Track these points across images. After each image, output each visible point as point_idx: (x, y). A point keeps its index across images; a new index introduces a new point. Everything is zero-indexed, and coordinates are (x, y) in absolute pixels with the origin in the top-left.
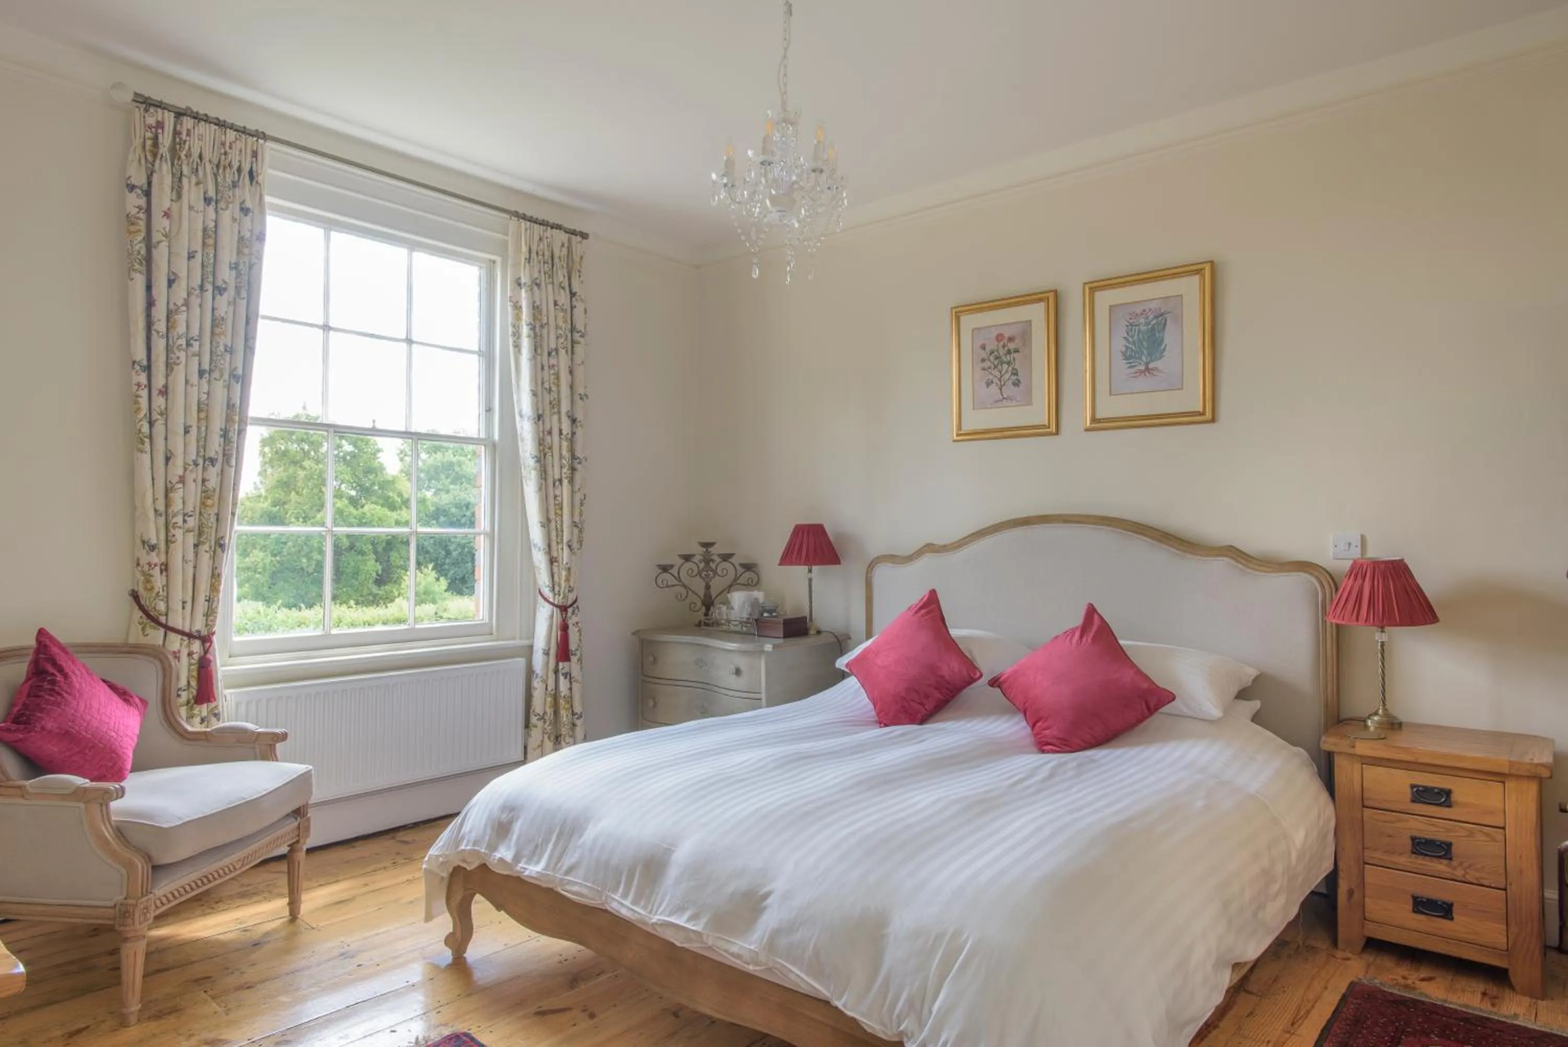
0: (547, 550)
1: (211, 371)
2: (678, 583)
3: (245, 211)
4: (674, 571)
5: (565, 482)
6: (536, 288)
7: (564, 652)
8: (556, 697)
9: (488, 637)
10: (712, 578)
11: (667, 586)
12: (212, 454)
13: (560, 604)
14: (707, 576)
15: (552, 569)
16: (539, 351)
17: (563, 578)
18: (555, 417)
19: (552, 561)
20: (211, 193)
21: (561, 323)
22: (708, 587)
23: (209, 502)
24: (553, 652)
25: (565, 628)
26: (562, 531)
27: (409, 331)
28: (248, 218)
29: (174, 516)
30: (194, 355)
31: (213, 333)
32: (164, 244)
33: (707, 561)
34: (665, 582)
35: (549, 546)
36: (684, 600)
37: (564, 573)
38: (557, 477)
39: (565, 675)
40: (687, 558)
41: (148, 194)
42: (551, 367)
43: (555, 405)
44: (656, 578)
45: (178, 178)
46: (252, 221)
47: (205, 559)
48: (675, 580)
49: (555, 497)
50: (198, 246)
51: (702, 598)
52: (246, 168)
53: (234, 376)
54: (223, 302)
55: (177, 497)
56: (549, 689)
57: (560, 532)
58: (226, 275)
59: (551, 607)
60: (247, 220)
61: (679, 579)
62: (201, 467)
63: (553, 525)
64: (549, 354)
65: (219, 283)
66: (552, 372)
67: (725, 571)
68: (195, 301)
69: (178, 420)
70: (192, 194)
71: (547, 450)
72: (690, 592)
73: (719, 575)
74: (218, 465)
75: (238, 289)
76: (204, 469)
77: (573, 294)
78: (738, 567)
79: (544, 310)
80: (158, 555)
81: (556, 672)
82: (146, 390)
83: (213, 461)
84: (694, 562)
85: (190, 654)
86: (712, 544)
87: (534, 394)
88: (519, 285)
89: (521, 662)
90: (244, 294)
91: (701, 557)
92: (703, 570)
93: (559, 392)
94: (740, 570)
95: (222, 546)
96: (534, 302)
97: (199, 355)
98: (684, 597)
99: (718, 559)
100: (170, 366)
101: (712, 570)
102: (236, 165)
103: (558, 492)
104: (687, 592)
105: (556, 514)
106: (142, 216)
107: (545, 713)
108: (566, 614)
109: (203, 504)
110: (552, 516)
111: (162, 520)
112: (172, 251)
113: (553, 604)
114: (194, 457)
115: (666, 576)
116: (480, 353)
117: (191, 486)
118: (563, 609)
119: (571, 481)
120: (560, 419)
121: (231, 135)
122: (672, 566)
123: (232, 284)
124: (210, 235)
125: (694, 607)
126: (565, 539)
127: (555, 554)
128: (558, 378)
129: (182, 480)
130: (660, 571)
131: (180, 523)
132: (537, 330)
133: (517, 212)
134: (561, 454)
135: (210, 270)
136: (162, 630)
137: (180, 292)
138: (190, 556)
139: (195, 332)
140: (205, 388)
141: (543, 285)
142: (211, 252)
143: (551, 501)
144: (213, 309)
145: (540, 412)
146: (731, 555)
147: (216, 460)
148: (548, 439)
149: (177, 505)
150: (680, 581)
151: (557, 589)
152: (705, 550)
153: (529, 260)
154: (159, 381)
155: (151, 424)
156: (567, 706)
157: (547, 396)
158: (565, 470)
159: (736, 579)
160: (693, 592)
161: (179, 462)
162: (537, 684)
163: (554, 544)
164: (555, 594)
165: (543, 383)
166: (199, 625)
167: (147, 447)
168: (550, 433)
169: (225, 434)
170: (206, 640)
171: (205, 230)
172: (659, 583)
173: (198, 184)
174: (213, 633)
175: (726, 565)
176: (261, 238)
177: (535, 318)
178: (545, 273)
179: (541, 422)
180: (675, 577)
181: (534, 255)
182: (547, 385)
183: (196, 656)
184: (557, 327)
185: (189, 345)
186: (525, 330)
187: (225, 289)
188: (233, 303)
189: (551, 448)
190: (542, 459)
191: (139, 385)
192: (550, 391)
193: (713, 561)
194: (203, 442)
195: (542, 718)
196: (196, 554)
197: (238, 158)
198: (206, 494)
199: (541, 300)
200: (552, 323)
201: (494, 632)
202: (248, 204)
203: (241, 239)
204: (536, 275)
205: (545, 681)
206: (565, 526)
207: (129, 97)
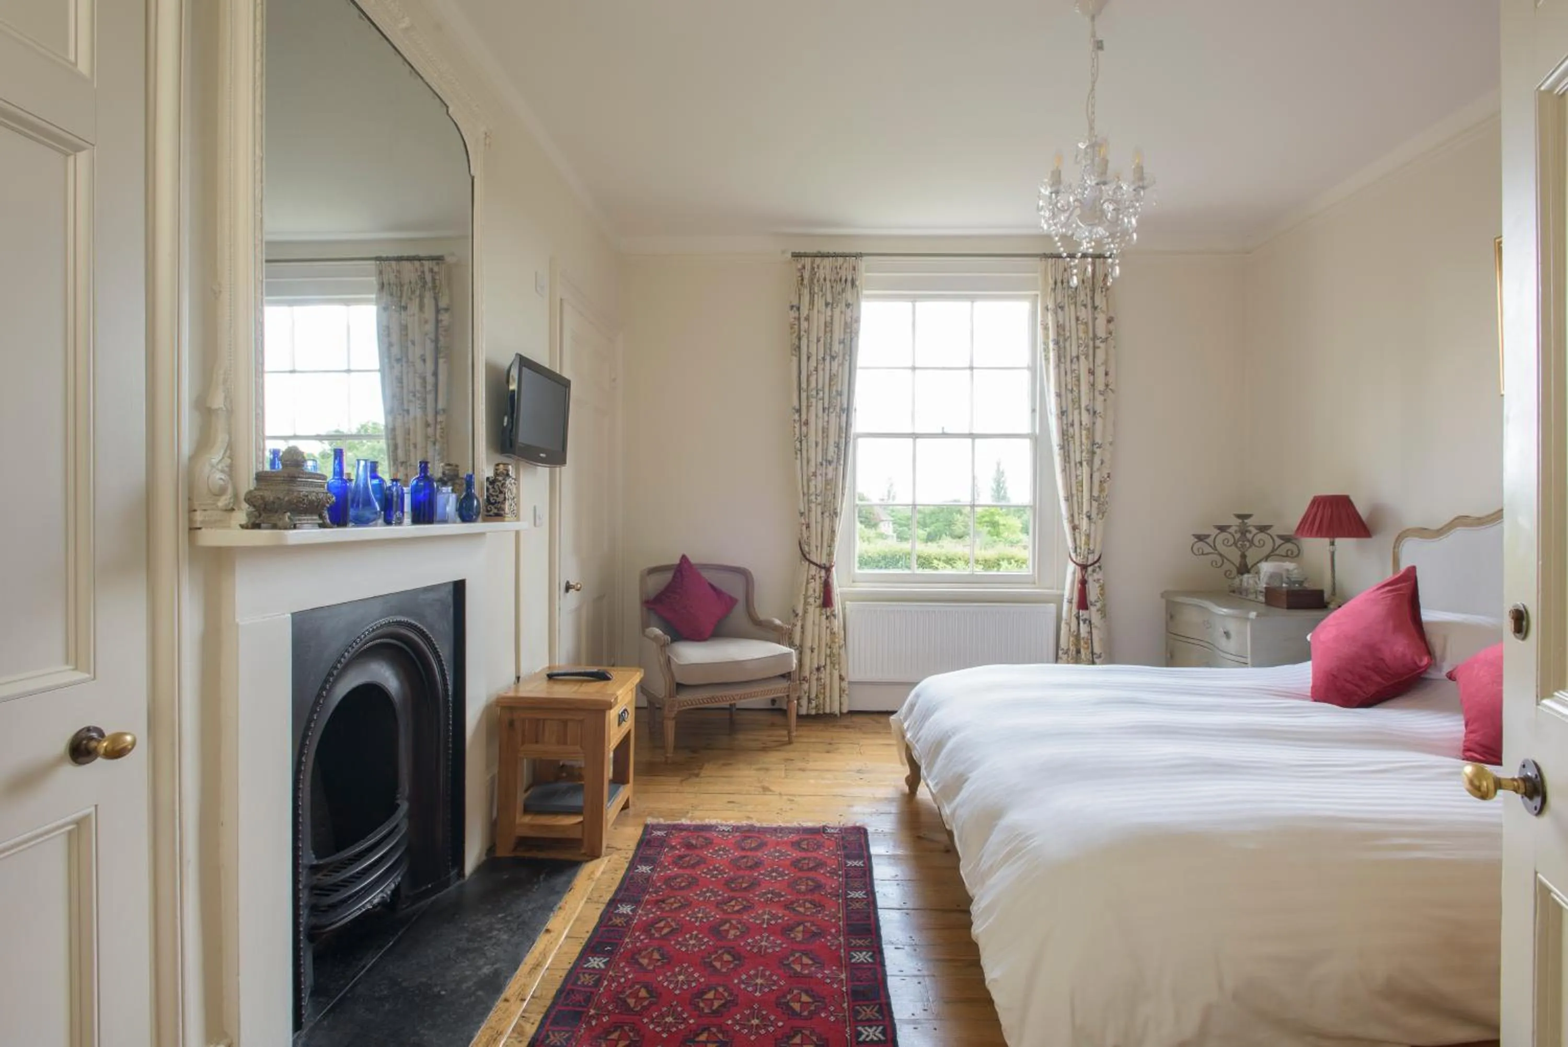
0: (1070, 519)
1: (829, 408)
2: (1212, 551)
3: (848, 305)
4: (1210, 540)
5: (1084, 464)
6: (1059, 310)
7: (1083, 604)
8: (1078, 636)
9: (1033, 586)
10: (1249, 548)
11: (1203, 554)
12: (829, 458)
13: (1081, 563)
14: (1242, 546)
15: (1074, 534)
16: (1063, 360)
17: (1083, 542)
18: (1076, 412)
19: (1074, 528)
20: (829, 300)
21: (1081, 335)
22: (1244, 556)
23: (829, 487)
24: (1075, 600)
25: (1083, 582)
26: (1082, 504)
27: (972, 361)
28: (849, 310)
29: (811, 495)
30: (820, 399)
31: (830, 385)
32: (806, 335)
33: (1244, 532)
34: (1201, 551)
35: (1072, 516)
36: (1221, 566)
37: (1083, 538)
38: (1078, 460)
39: (1085, 621)
40: (1222, 529)
41: (798, 309)
42: (1073, 371)
43: (1077, 402)
44: (1192, 548)
45: (812, 295)
46: (852, 311)
47: (827, 521)
48: (1210, 548)
49: (1077, 476)
50: (821, 334)
51: (1238, 565)
52: (849, 278)
53: (842, 410)
54: (835, 364)
55: (812, 484)
56: (1072, 630)
57: (1080, 505)
58: (837, 347)
59: (1074, 565)
60: (849, 311)
61: (1215, 548)
62: (824, 466)
63: (1075, 498)
64: (1072, 361)
65: (833, 354)
66: (1074, 375)
67: (1262, 542)
68: (820, 367)
69: (812, 438)
70: (819, 303)
71: (1070, 439)
72: (1225, 560)
73: (1256, 546)
74: (834, 465)
75: (844, 355)
76: (826, 468)
77: (1095, 308)
78: (1276, 538)
79: (1067, 328)
80: (805, 519)
81: (1078, 618)
82: (798, 424)
83: (830, 462)
84: (1230, 533)
85: (820, 577)
86: (1248, 516)
87: (1059, 395)
88: (1048, 310)
89: (1052, 607)
90: (847, 358)
91: (1236, 528)
92: (1239, 540)
93: (1079, 391)
94: (1279, 542)
95: (836, 513)
96: (1058, 322)
97: (823, 399)
98: (1219, 564)
99: (1254, 531)
100: (808, 407)
101: (1248, 541)
102: (844, 279)
103: (1079, 473)
104: (1223, 561)
105: (1077, 490)
106: (796, 322)
107: (1068, 649)
108: (1086, 572)
109: (826, 489)
110: (1074, 492)
111: (806, 498)
112: (810, 339)
113: (1075, 562)
114: (821, 460)
115: (1200, 544)
116: (1029, 368)
117: (819, 478)
118: (1084, 567)
119: (1091, 463)
120: (1080, 413)
121: (840, 260)
122: (1208, 536)
123: (841, 354)
124: (828, 326)
125: (1230, 574)
126: (1085, 511)
127: (1076, 522)
128: (1079, 380)
129: (815, 474)
130: (1196, 540)
131: (814, 500)
132: (1061, 343)
133: (1045, 254)
134: (1081, 441)
135: (829, 347)
136: (807, 563)
137: (813, 363)
138: (819, 519)
139: (820, 386)
140: (826, 419)
141: (1066, 308)
142: (829, 335)
143: (1074, 478)
144: (831, 370)
145: (1064, 409)
146: (1269, 527)
147: (832, 461)
148: (1071, 430)
149: (812, 489)
150: (1216, 550)
151: (1078, 550)
152: (1240, 521)
153: (1054, 290)
154: (804, 417)
155: (801, 442)
156: (1086, 646)
157: (1070, 396)
158: (1084, 454)
159: (1274, 550)
160: (1228, 560)
161: (813, 463)
162: (1063, 626)
163: (1076, 516)
164: (1077, 555)
165: (1066, 385)
166: (824, 561)
167: (799, 456)
168: (1072, 425)
169: (837, 446)
170: (828, 569)
171: (825, 323)
172: (1196, 551)
173: (822, 296)
174: (832, 566)
175: (1261, 536)
176: (857, 320)
177: (1058, 334)
178: (1068, 296)
179: (1064, 417)
180: (1211, 546)
181: (1059, 284)
182: (1069, 387)
183: (823, 579)
184: (1078, 338)
185: (817, 394)
186: (1051, 345)
187: (836, 357)
188: (842, 364)
189: (1073, 437)
190: (1065, 447)
191: (794, 421)
192: (1072, 391)
193: (1250, 532)
194: (825, 451)
195: (1066, 652)
196: (822, 517)
197: (845, 273)
198: (827, 482)
199: (1064, 321)
200: (1074, 337)
201: (1037, 581)
202: (850, 301)
203: (846, 323)
204: (1059, 300)
205: (1068, 624)
206: (1084, 500)
207: (789, 256)
